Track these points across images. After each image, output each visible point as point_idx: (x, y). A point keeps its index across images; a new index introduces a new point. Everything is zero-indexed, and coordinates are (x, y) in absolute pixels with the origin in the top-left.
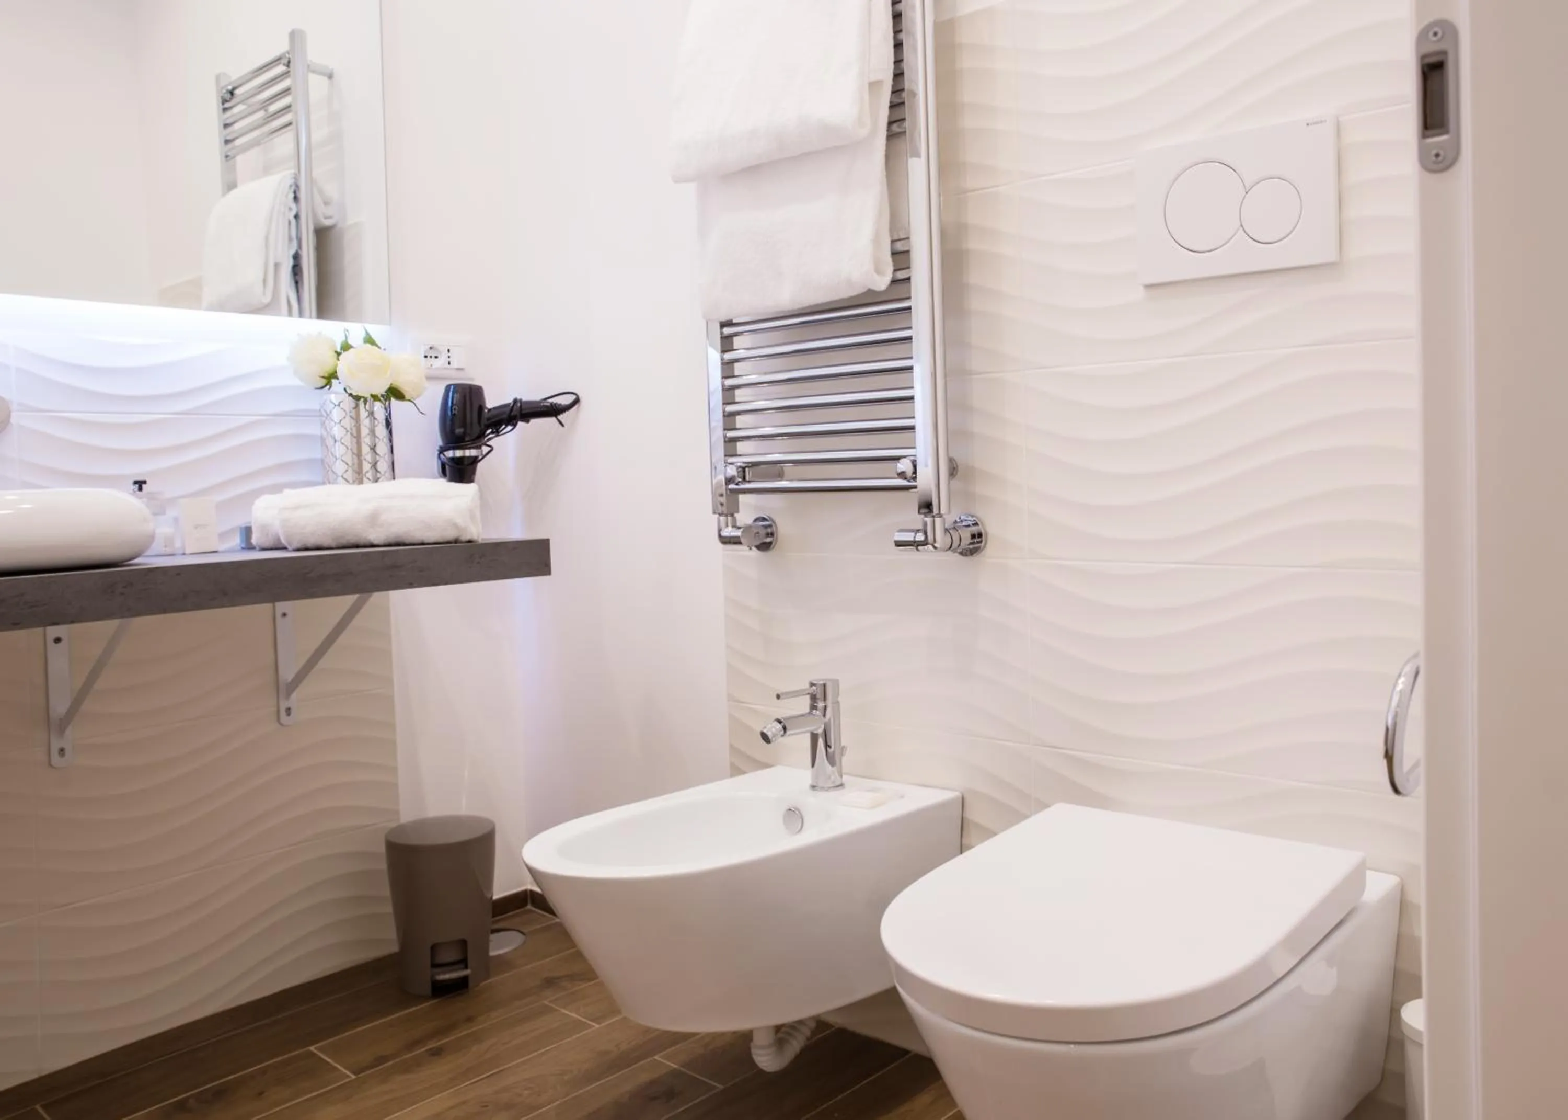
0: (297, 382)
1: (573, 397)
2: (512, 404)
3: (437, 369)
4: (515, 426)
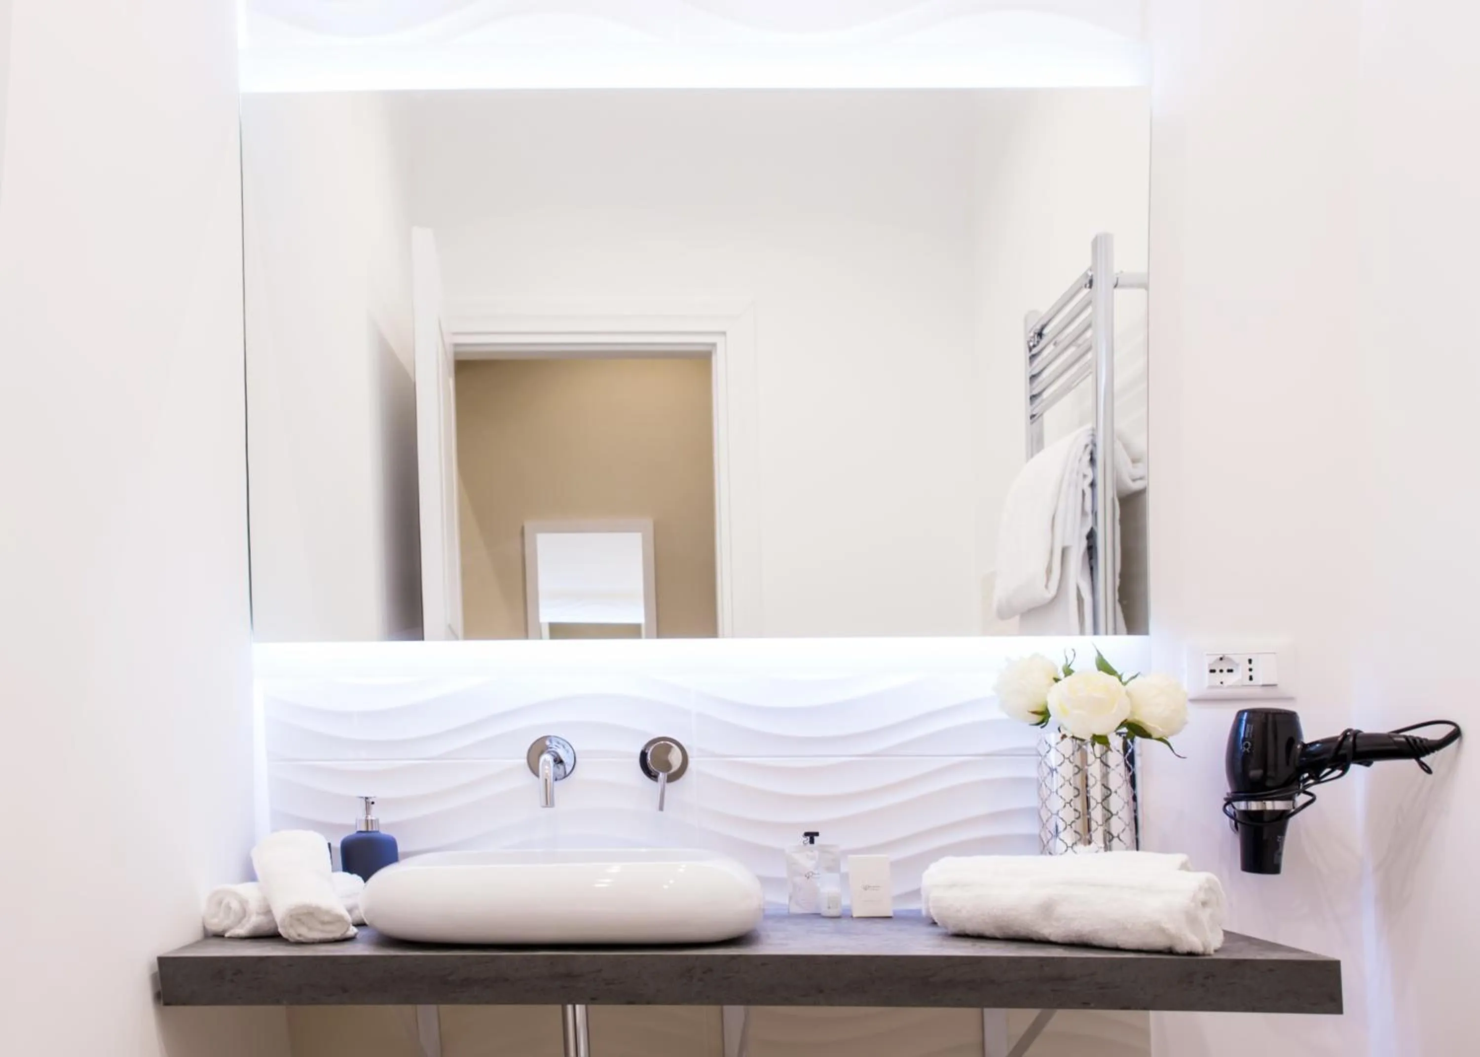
0: (1003, 716)
1: (1449, 729)
2: (1340, 739)
3: (1230, 687)
4: (1345, 770)
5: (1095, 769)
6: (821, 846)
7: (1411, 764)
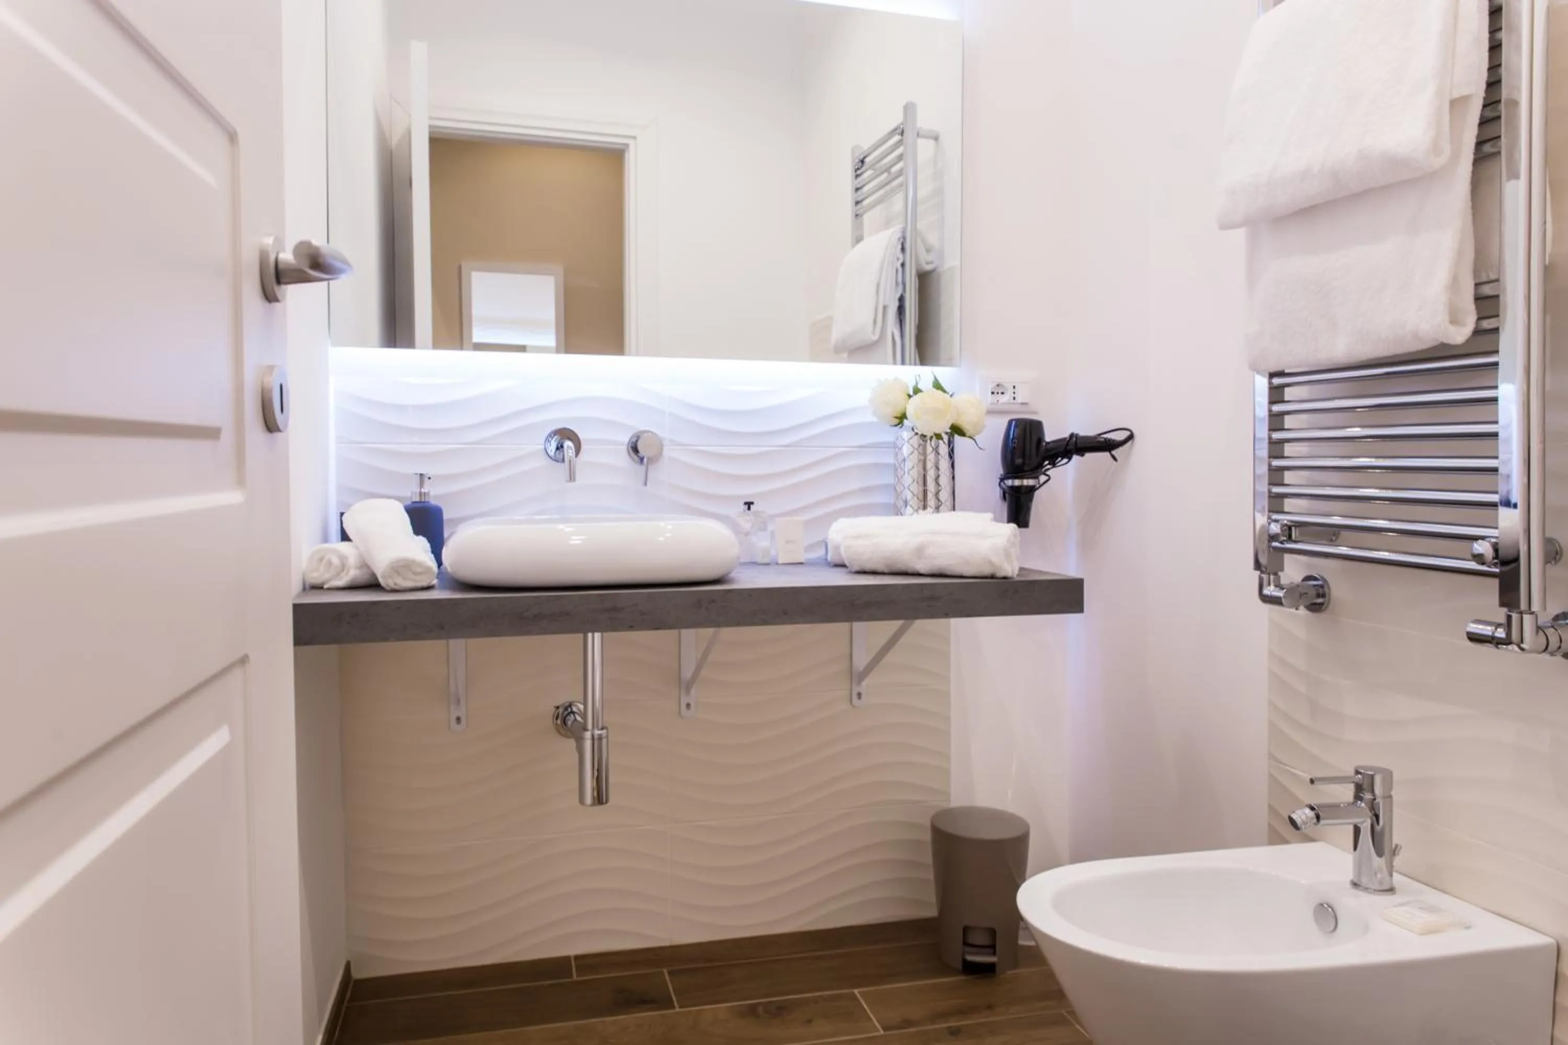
0: (875, 420)
1: (1127, 433)
2: (1068, 439)
3: (1003, 404)
4: (1070, 459)
5: (931, 457)
6: (756, 512)
7: (1106, 455)
